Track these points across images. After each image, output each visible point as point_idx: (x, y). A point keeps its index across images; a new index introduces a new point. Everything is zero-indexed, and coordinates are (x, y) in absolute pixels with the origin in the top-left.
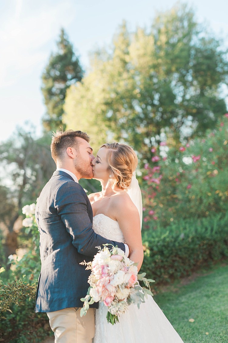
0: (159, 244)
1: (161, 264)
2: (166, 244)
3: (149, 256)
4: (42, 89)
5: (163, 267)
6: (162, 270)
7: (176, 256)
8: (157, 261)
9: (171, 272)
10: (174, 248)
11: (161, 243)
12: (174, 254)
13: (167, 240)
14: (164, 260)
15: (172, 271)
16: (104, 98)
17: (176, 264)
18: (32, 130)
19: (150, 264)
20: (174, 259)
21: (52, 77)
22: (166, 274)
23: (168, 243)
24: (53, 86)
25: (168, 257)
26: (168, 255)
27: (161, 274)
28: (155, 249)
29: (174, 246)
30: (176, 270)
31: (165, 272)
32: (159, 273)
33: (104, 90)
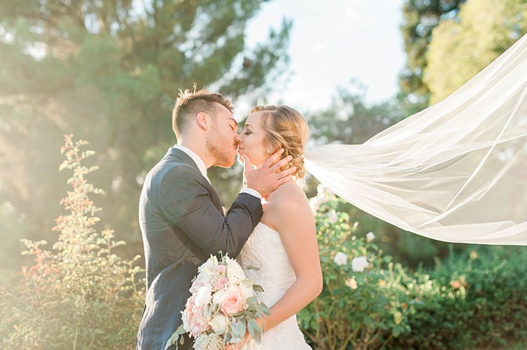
0: (486, 280)
1: (486, 314)
2: (500, 281)
3: (463, 297)
4: (401, 27)
5: (493, 318)
6: (490, 324)
7: (518, 302)
8: (479, 307)
9: (507, 329)
10: (514, 290)
11: (492, 279)
12: (515, 299)
13: (504, 274)
14: (495, 308)
15: (509, 327)
16: (495, 40)
17: (517, 316)
18: (360, 93)
19: (465, 311)
20: (515, 307)
21: (417, 9)
22: (498, 330)
23: (505, 280)
24: (419, 23)
25: (502, 303)
26: (502, 300)
27: (488, 330)
28: (478, 288)
29: (516, 285)
30: (517, 326)
31: (495, 328)
32: (482, 328)
33: (495, 27)
